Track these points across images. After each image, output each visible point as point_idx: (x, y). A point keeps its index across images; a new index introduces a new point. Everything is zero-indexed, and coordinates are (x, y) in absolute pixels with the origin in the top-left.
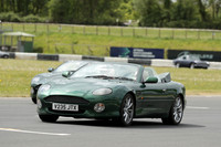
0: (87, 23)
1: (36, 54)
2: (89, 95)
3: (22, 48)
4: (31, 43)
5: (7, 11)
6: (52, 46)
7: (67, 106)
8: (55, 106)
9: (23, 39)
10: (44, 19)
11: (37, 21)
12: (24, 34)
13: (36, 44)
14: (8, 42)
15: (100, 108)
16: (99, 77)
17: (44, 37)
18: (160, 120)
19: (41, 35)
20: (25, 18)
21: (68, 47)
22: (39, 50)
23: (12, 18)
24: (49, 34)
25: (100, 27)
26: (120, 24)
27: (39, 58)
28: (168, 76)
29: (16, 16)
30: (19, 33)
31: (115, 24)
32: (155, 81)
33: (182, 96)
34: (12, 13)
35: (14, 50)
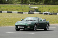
0: (53, 4)
1: (39, 13)
4: (38, 10)
5: (32, 2)
6: (43, 10)
10: (42, 3)
11: (40, 4)
12: (36, 8)
13: (39, 10)
19: (41, 8)
20: (37, 3)
21: (48, 10)
22: (40, 12)
23: (33, 3)
24: (43, 7)
25: (56, 5)
27: (40, 14)
29: (34, 3)
35: (33, 12)
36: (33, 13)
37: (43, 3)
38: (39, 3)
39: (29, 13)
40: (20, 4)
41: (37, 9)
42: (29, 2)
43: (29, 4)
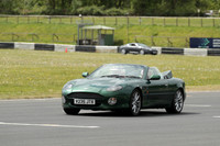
1: (116, 47)
2: (104, 92)
3: (103, 41)
4: (112, 36)
5: (90, 5)
6: (132, 39)
7: (86, 101)
8: (76, 101)
9: (103, 32)
10: (126, 11)
11: (119, 14)
12: (104, 27)
13: (117, 37)
14: (89, 36)
15: (112, 102)
16: (112, 76)
17: (125, 29)
18: (164, 110)
19: (122, 27)
20: (108, 11)
21: (148, 39)
24: (130, 26)
25: (179, 19)
26: (202, 15)
28: (170, 74)
29: (97, 9)
30: (99, 27)
31: (196, 15)
32: (158, 78)
33: (182, 90)
34: (94, 7)
35: (95, 44)
36: (94, 50)
37: (132, 10)
38: (114, 9)
39: (77, 49)
40: (43, 13)
41: (108, 33)
42: (78, 7)
43: (77, 14)
